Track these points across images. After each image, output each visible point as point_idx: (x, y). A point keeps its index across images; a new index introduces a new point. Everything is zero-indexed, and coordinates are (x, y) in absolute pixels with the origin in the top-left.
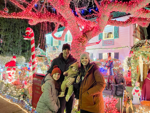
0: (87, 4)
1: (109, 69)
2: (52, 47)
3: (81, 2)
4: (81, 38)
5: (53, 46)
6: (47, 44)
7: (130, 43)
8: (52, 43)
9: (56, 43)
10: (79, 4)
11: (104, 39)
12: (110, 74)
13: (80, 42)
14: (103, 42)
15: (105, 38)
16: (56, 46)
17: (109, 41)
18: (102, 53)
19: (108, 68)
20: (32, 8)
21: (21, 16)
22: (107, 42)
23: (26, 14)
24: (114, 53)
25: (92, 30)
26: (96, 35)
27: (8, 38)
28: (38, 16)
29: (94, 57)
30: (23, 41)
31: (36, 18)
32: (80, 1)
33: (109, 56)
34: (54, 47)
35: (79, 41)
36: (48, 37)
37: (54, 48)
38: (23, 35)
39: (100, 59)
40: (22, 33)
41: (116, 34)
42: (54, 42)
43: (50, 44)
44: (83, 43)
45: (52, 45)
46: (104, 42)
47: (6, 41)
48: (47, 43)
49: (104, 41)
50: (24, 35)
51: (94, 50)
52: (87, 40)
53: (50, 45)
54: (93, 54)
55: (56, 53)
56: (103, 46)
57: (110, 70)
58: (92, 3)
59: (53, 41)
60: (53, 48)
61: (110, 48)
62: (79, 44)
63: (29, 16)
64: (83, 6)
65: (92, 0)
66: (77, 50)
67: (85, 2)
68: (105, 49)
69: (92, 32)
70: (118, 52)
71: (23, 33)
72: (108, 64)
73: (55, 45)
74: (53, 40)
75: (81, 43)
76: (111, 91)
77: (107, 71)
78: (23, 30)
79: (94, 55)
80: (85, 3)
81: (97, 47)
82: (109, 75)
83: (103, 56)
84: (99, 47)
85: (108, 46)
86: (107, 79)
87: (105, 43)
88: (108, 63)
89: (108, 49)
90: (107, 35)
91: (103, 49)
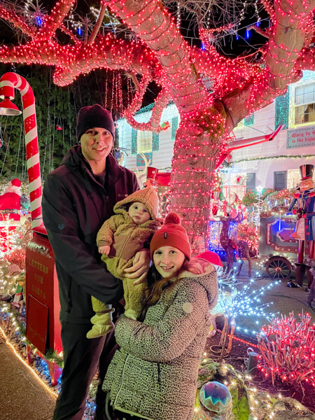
0: (237, 14)
1: (303, 220)
2: (135, 156)
3: (220, 10)
4: (208, 117)
5: (138, 152)
6: (122, 148)
8: (133, 144)
9: (146, 144)
10: (211, 18)
11: (292, 125)
12: (306, 236)
13: (204, 128)
14: (290, 135)
15: (296, 123)
16: (145, 154)
17: (311, 131)
18: (286, 172)
19: (300, 217)
20: (55, 30)
21: (25, 56)
22: (302, 135)
23: (38, 48)
25: (246, 88)
26: (261, 103)
27: (17, 134)
28: (74, 53)
29: (260, 183)
30: (56, 140)
31: (69, 60)
32: (214, 7)
33: (304, 176)
34: (139, 156)
35: (200, 126)
36: (123, 127)
37: (140, 159)
38: (56, 123)
39: (276, 189)
40: (52, 118)
42: (141, 141)
43: (130, 148)
44: (212, 134)
45: (134, 151)
46: (293, 136)
47: (11, 143)
48: (120, 146)
49: (292, 133)
50: (59, 124)
51: (259, 163)
52: (229, 121)
53: (128, 152)
54: (254, 174)
56: (289, 147)
57: (307, 224)
58: (255, 9)
59: (136, 138)
60: (138, 160)
61: (311, 156)
62: (200, 135)
63: (48, 56)
64: (226, 23)
65: (254, 2)
66: (194, 156)
67: (232, 9)
68: (295, 157)
69: (245, 95)
71: (56, 119)
72: (300, 204)
73: (144, 152)
74: (139, 135)
75: (206, 134)
76: (306, 290)
77: (294, 225)
78: (56, 109)
79: (258, 177)
80: (232, 13)
81: (270, 153)
82: (304, 239)
83: (288, 181)
84: (275, 152)
85: (305, 149)
86: (296, 253)
87: (296, 139)
88: (300, 200)
89: (305, 156)
90: (303, 112)
91: (290, 157)
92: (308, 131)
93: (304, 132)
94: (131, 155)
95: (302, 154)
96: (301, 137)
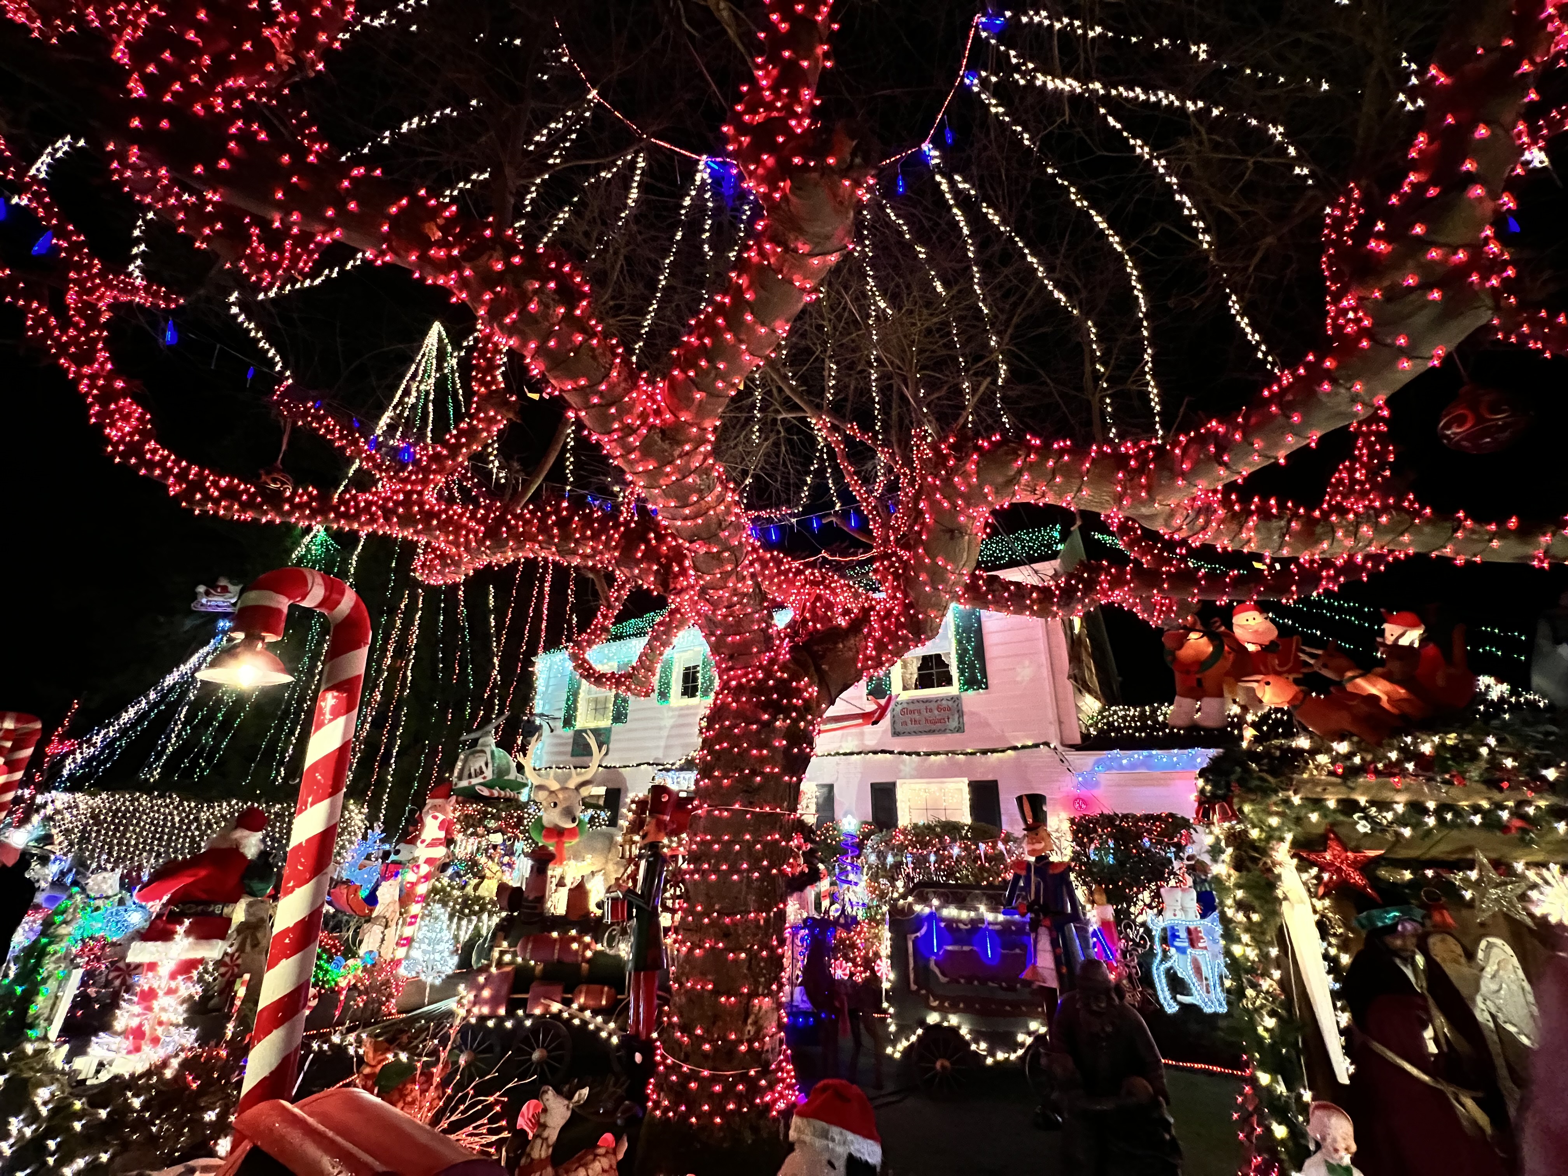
2: (569, 732)
4: (783, 683)
5: (578, 726)
6: (541, 715)
7: (1060, 723)
8: (569, 708)
9: (598, 707)
11: (898, 693)
13: (775, 707)
14: (898, 709)
15: (905, 688)
17: (934, 706)
18: (894, 784)
19: (1036, 924)
22: (919, 713)
23: (397, 503)
24: (972, 784)
25: (854, 629)
26: (888, 660)
31: (466, 536)
35: (767, 703)
36: (550, 669)
37: (580, 742)
39: (877, 821)
41: (972, 666)
42: (588, 701)
43: (561, 714)
44: (795, 721)
45: (568, 721)
46: (902, 713)
48: (537, 711)
49: (901, 709)
52: (824, 692)
53: (554, 724)
54: (831, 787)
55: (588, 774)
56: (896, 735)
57: (1055, 943)
59: (577, 697)
60: (574, 744)
61: (936, 754)
62: (769, 723)
63: (416, 522)
64: (777, 505)
66: (754, 773)
68: (909, 754)
69: (853, 640)
70: (990, 777)
73: (593, 725)
74: (583, 689)
75: (781, 721)
83: (899, 805)
84: (875, 743)
85: (927, 739)
87: (907, 718)
90: (915, 670)
91: (900, 753)
92: (930, 705)
93: (922, 706)
94: (560, 730)
95: (922, 750)
96: (916, 716)
